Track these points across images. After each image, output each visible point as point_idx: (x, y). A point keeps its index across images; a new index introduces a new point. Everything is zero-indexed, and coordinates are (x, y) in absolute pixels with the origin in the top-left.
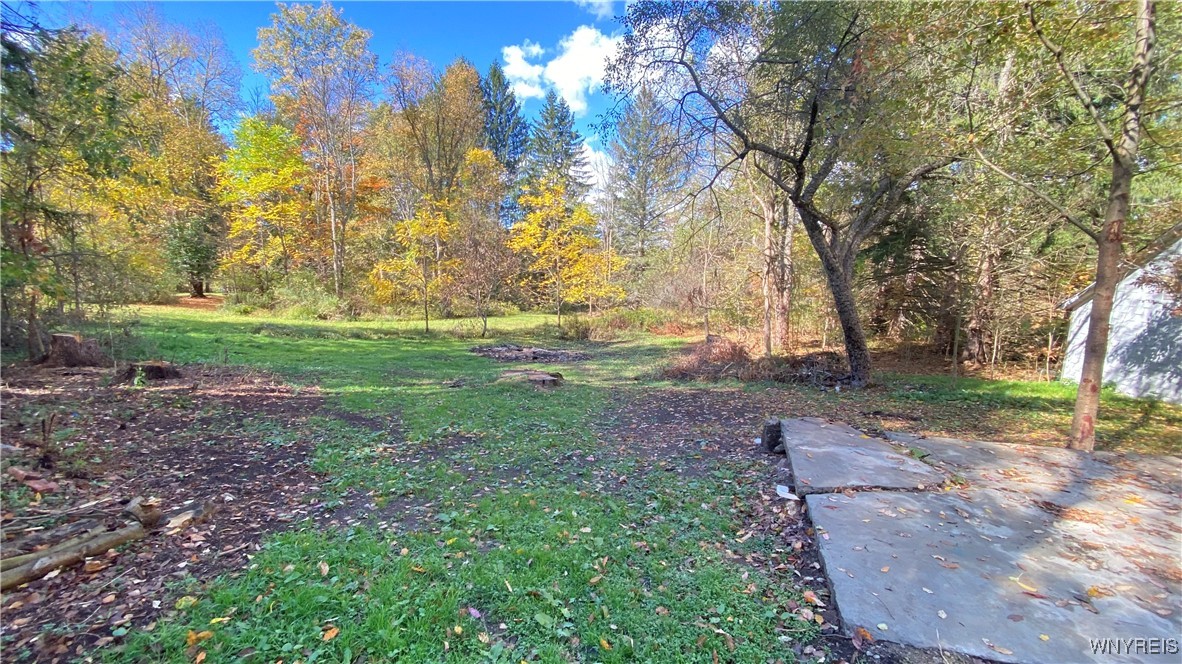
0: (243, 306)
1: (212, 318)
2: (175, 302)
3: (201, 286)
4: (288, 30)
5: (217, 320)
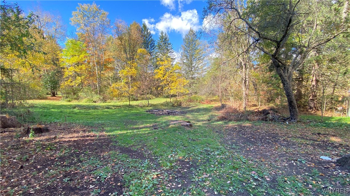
0: (68, 99)
1: (58, 103)
2: (46, 98)
3: (55, 93)
4: (82, 12)
5: (60, 104)
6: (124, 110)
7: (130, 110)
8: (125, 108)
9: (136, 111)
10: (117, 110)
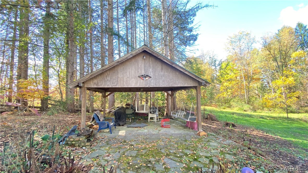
0: (223, 107)
6: (282, 122)
7: (290, 123)
8: (282, 120)
9: (299, 125)
10: (274, 121)
